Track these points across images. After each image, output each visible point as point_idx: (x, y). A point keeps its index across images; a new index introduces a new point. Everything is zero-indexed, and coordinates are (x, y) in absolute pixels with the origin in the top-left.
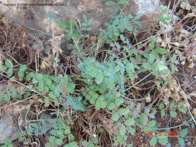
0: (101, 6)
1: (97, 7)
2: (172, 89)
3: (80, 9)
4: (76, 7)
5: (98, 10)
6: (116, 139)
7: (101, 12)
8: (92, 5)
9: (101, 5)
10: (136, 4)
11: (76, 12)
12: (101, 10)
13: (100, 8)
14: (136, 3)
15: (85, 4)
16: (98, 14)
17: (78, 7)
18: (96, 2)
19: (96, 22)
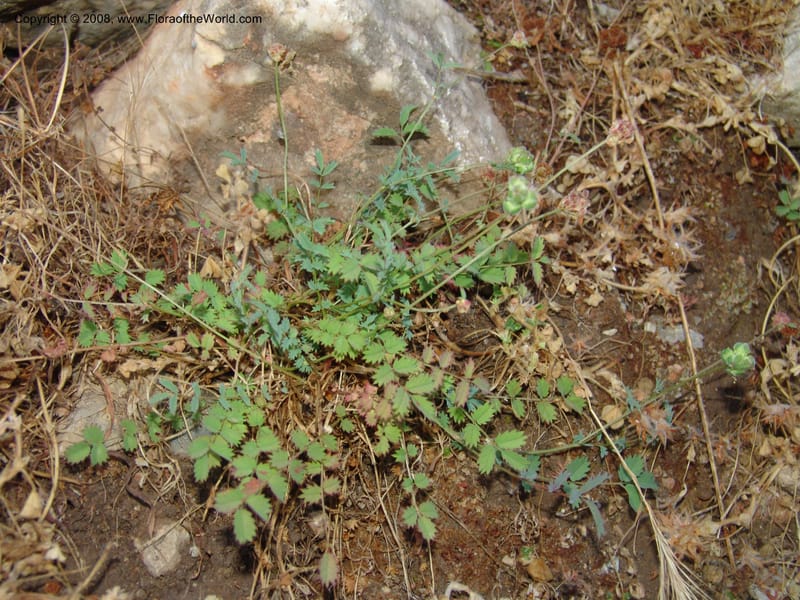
0: (365, 155)
1: (355, 156)
2: (542, 345)
3: (310, 160)
4: (301, 154)
5: (355, 165)
6: (384, 434)
7: (363, 170)
8: (340, 149)
9: (363, 150)
10: (447, 141)
11: (301, 169)
12: (363, 166)
13: (362, 161)
14: (449, 139)
15: (325, 147)
16: (357, 175)
17: (307, 154)
18: (351, 142)
19: (350, 197)
